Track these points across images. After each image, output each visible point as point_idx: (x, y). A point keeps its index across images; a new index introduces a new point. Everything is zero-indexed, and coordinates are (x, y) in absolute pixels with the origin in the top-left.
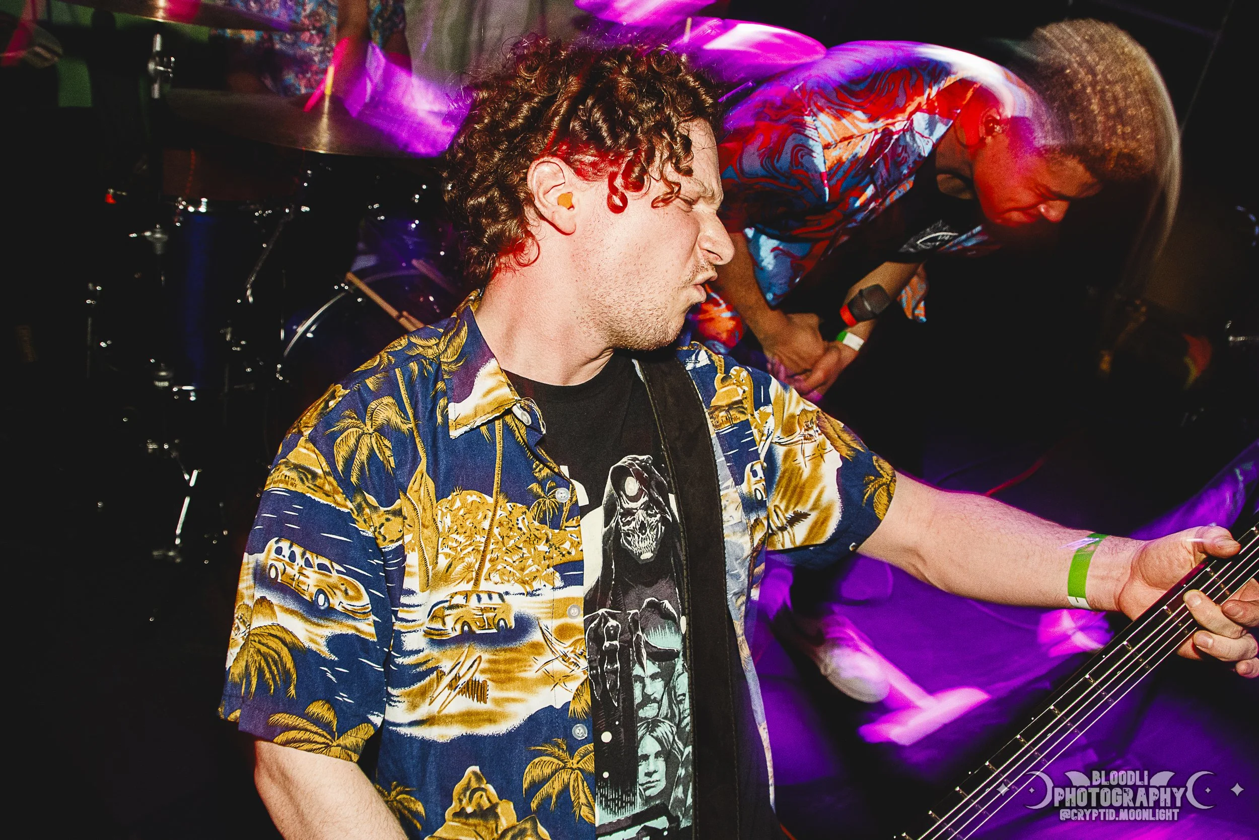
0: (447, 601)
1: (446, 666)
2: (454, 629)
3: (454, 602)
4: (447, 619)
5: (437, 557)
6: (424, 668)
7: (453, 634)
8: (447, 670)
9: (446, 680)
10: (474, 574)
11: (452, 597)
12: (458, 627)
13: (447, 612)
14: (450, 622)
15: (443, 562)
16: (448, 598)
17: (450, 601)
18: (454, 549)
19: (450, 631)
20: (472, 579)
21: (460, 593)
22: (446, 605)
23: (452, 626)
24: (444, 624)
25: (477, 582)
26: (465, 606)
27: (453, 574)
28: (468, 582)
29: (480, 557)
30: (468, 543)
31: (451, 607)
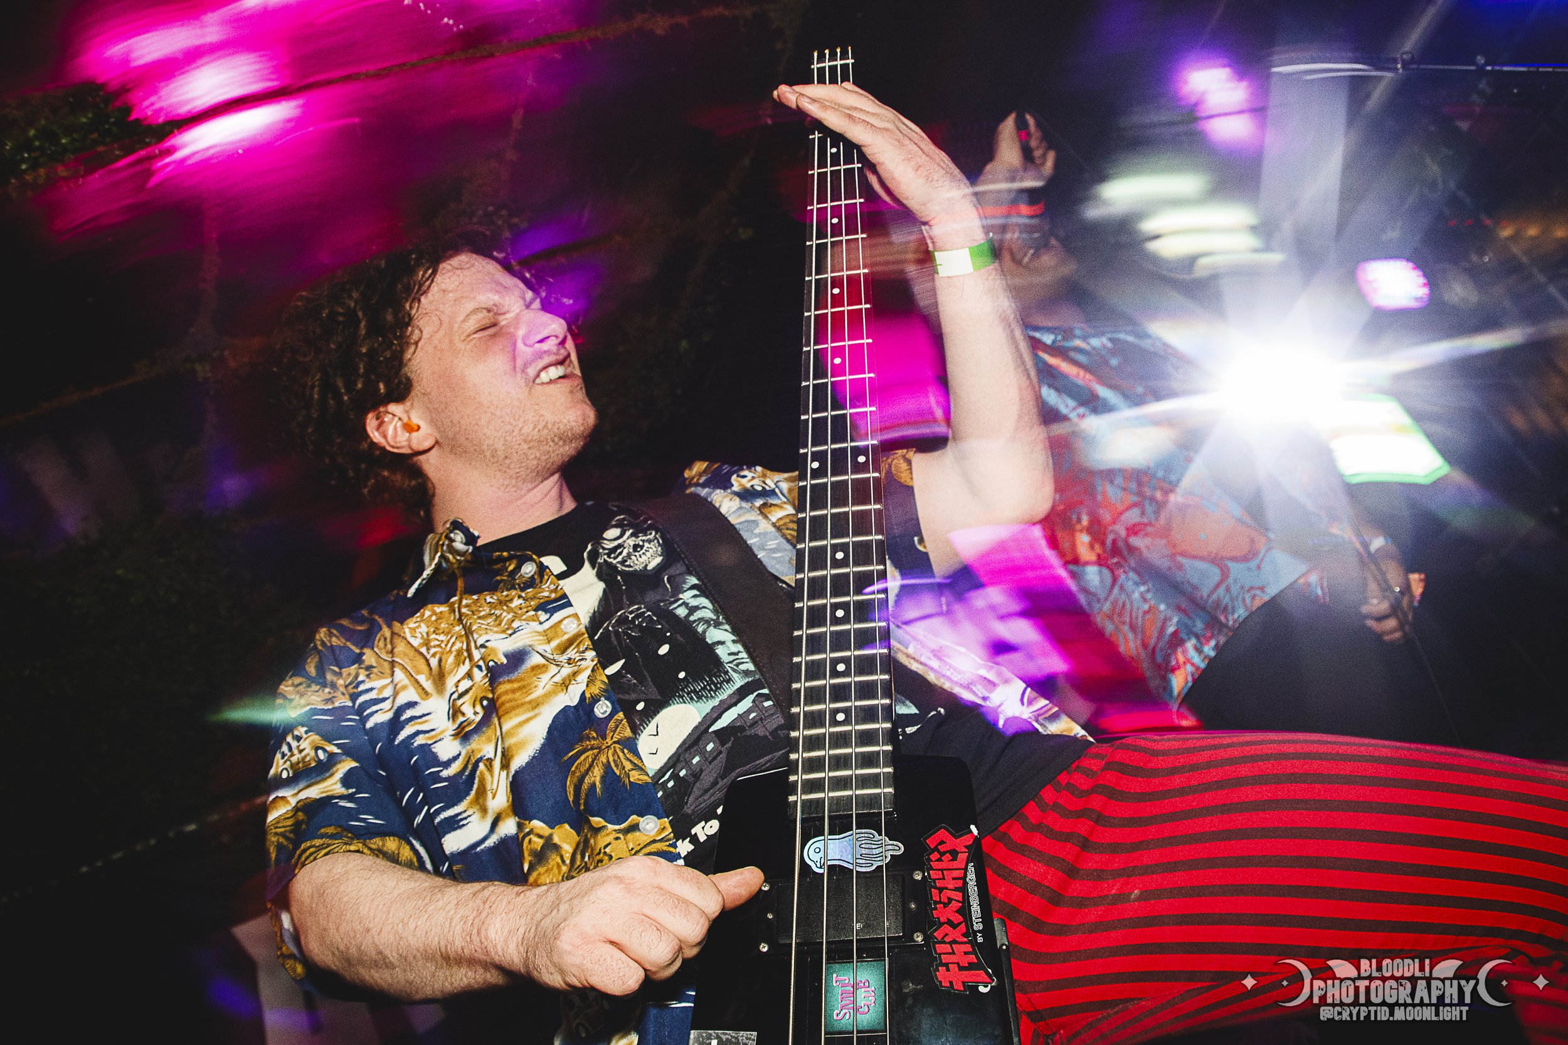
0: (454, 692)
1: (488, 750)
2: (476, 713)
3: (461, 689)
4: (464, 709)
5: (429, 665)
6: (470, 767)
7: (478, 718)
8: (492, 756)
9: (497, 764)
10: (465, 654)
11: (457, 687)
12: (479, 709)
13: (459, 702)
14: (468, 709)
15: (434, 662)
16: (454, 689)
17: (457, 690)
18: (439, 646)
19: (472, 717)
20: (465, 659)
21: (463, 678)
22: (455, 696)
23: (472, 711)
24: (463, 714)
25: (470, 656)
26: (473, 686)
27: (447, 666)
28: (464, 663)
29: (464, 639)
30: (449, 636)
31: (461, 696)
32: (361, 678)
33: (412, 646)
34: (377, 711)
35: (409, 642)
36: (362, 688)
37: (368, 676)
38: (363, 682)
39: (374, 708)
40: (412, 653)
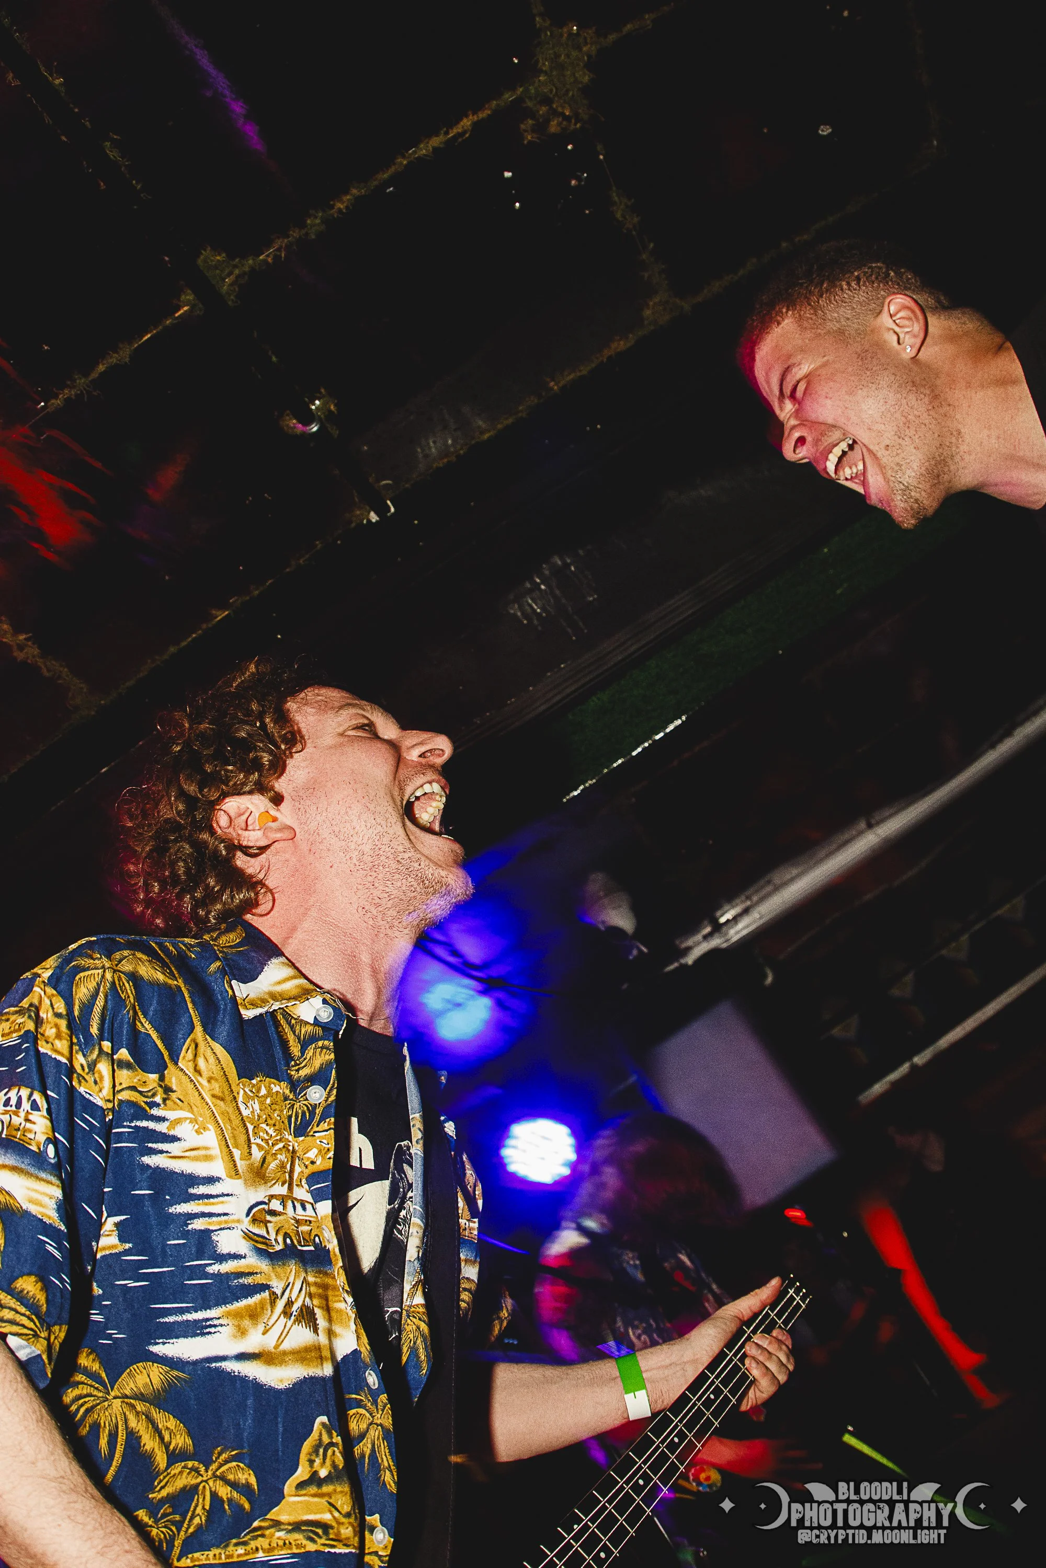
0: (265, 1203)
1: (276, 1285)
2: (277, 1240)
3: (272, 1206)
7: (278, 1248)
8: (278, 1291)
10: (287, 1176)
11: (269, 1200)
14: (272, 1230)
16: (266, 1200)
17: (269, 1204)
18: (267, 1141)
19: (274, 1241)
20: (286, 1182)
21: (277, 1197)
23: (275, 1236)
25: (291, 1184)
26: (283, 1213)
27: (268, 1171)
28: (283, 1184)
29: (290, 1157)
30: (278, 1138)
32: (158, 1099)
33: (240, 1113)
34: (161, 1152)
35: (238, 1108)
36: (155, 1112)
37: (164, 1100)
38: (158, 1105)
39: (160, 1146)
40: (236, 1122)
